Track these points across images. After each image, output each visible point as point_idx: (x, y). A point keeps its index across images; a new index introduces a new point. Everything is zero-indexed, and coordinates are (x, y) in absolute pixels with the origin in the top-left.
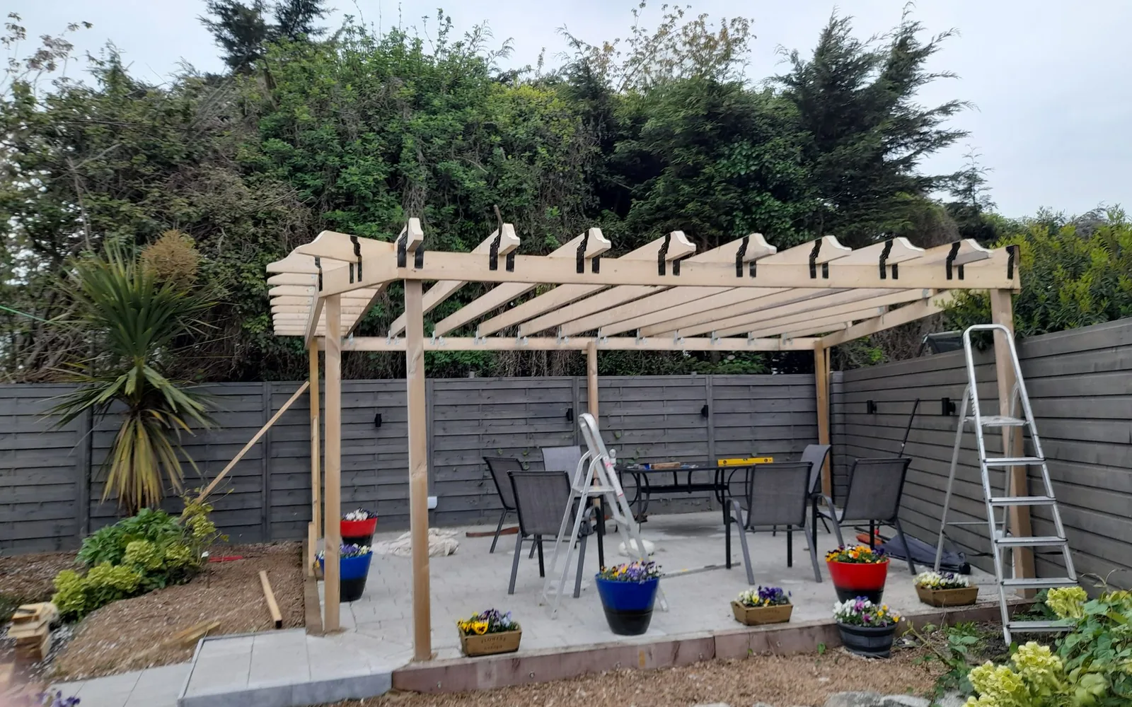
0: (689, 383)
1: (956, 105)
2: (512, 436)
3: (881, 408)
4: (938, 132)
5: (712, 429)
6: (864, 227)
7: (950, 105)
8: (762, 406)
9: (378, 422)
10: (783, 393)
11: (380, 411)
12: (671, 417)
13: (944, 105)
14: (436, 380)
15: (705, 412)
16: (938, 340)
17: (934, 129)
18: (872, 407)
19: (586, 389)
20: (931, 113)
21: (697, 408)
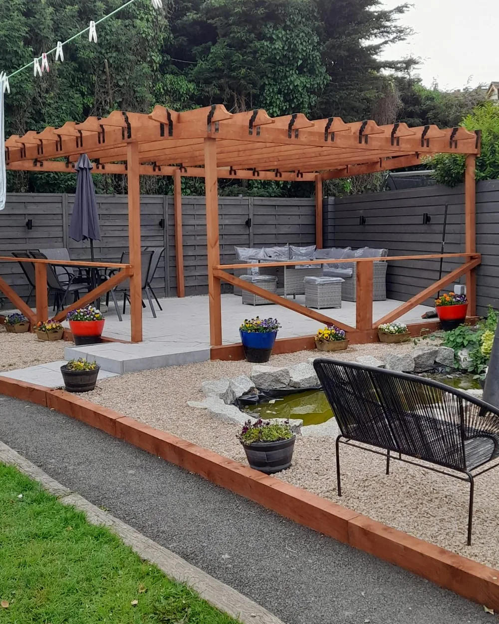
0: (238, 203)
1: (406, 7)
2: (122, 238)
3: (369, 221)
4: (395, 27)
5: (252, 235)
6: (351, 94)
7: (403, 7)
8: (283, 220)
9: (29, 225)
10: (295, 211)
11: (30, 218)
12: (227, 227)
13: (400, 6)
14: (69, 195)
15: (248, 223)
16: (395, 177)
17: (394, 24)
18: (363, 221)
19: (173, 205)
20: (391, 12)
21: (242, 221)
